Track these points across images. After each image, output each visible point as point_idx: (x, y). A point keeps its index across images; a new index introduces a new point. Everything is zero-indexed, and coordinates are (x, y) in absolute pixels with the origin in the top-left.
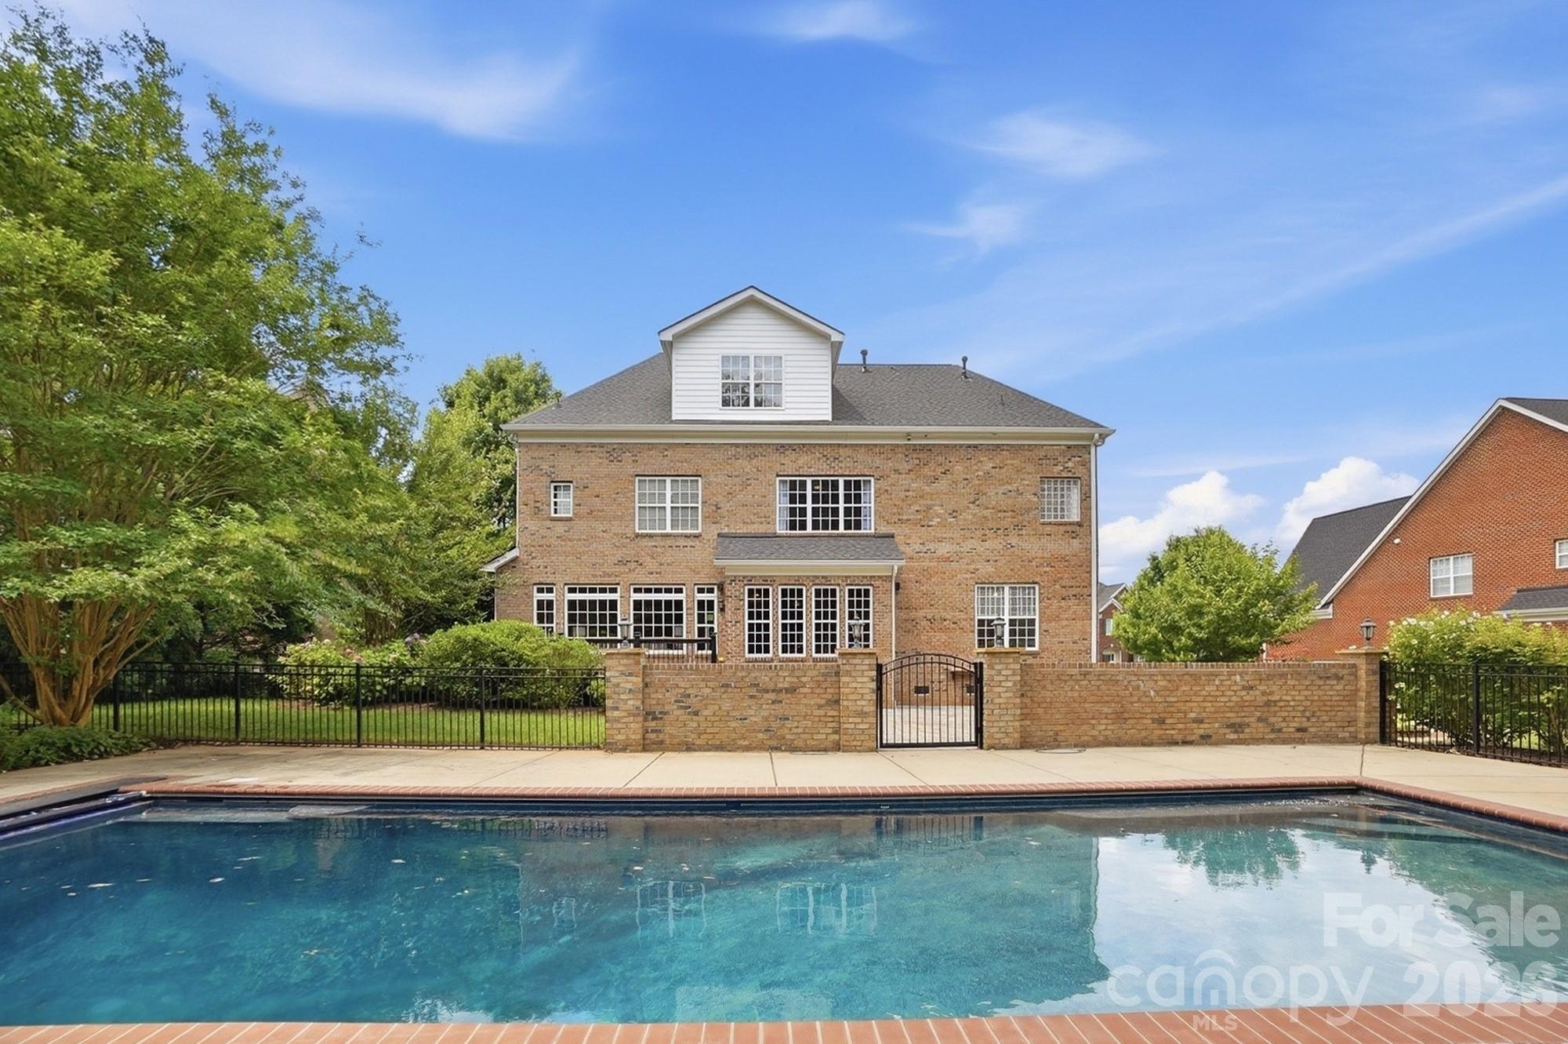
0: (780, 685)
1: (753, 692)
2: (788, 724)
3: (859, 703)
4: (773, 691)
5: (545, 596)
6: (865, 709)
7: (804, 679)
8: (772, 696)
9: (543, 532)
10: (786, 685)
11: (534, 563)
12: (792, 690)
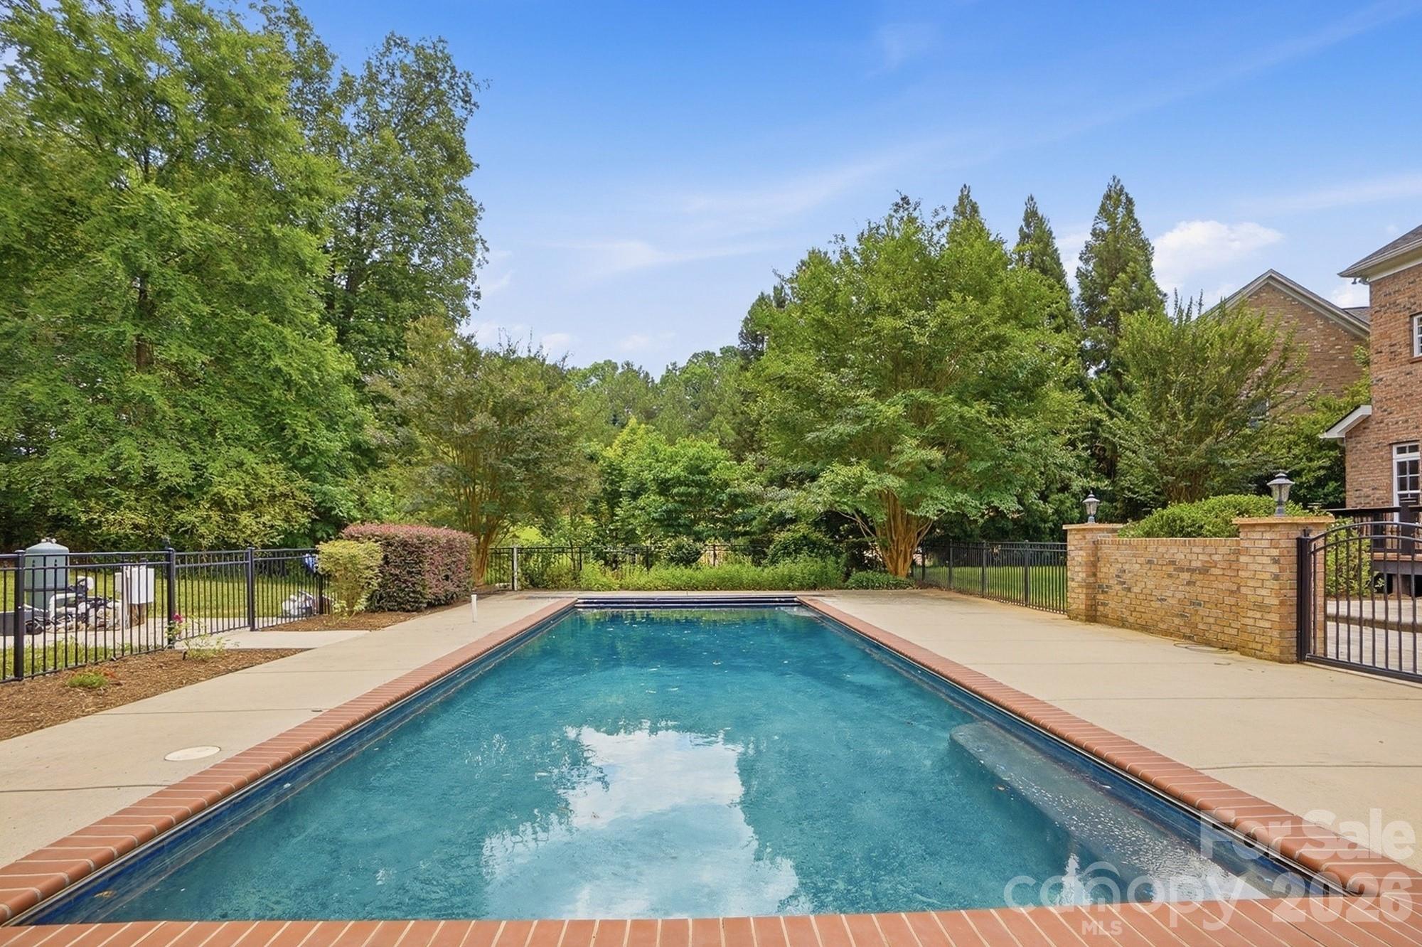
0: (1194, 564)
1: (1171, 569)
2: (1202, 611)
3: (1259, 591)
4: (1188, 570)
5: (1408, 457)
6: (1267, 601)
7: (1216, 558)
8: (1186, 576)
9: (1401, 379)
10: (1199, 564)
11: (1389, 419)
12: (1204, 571)
